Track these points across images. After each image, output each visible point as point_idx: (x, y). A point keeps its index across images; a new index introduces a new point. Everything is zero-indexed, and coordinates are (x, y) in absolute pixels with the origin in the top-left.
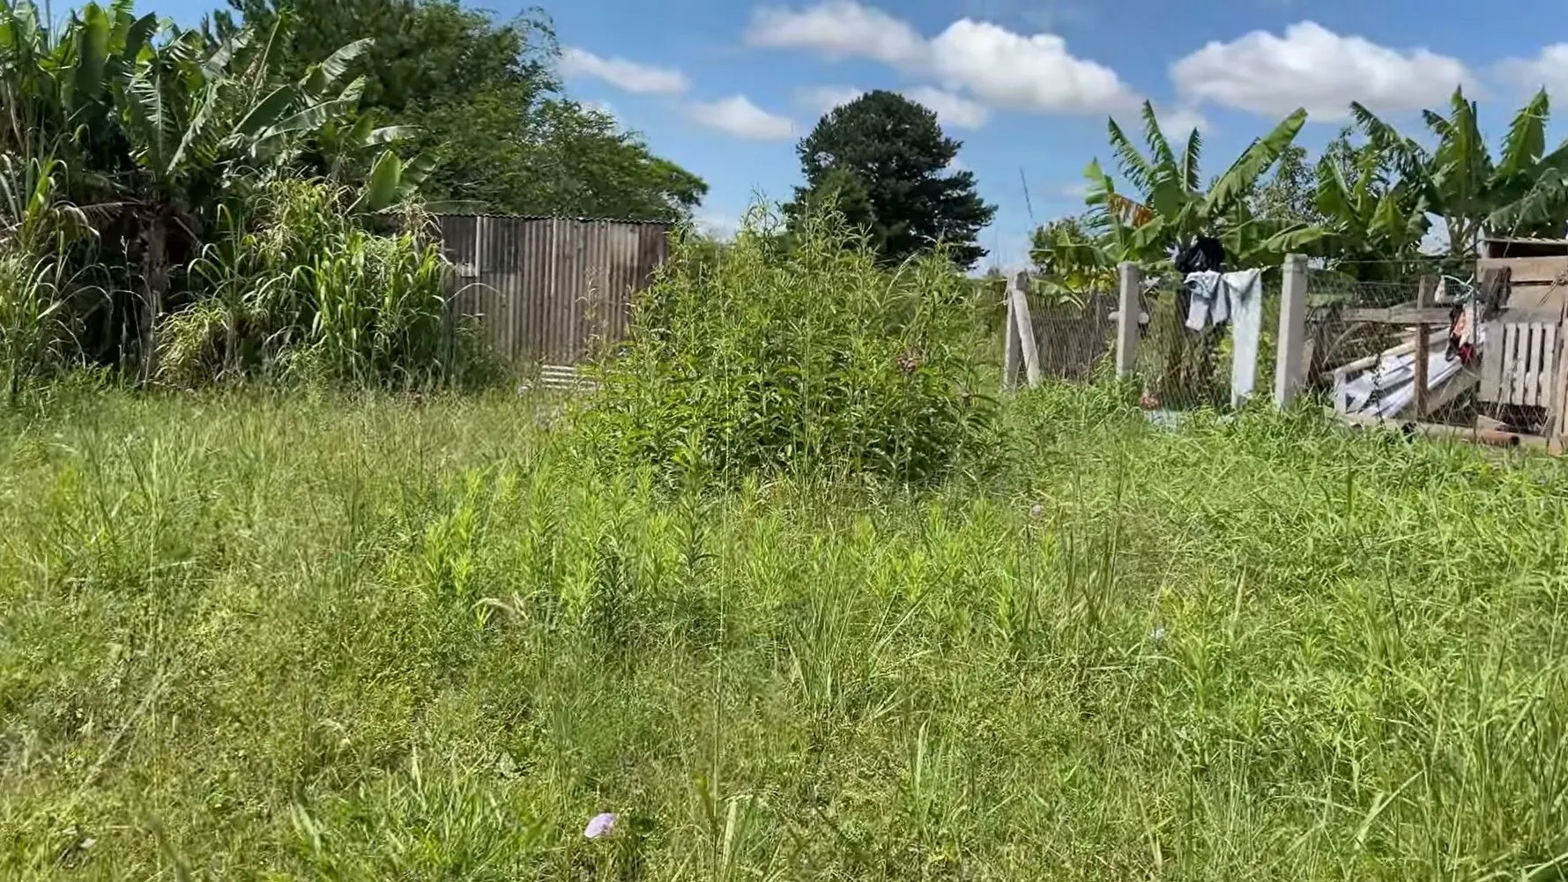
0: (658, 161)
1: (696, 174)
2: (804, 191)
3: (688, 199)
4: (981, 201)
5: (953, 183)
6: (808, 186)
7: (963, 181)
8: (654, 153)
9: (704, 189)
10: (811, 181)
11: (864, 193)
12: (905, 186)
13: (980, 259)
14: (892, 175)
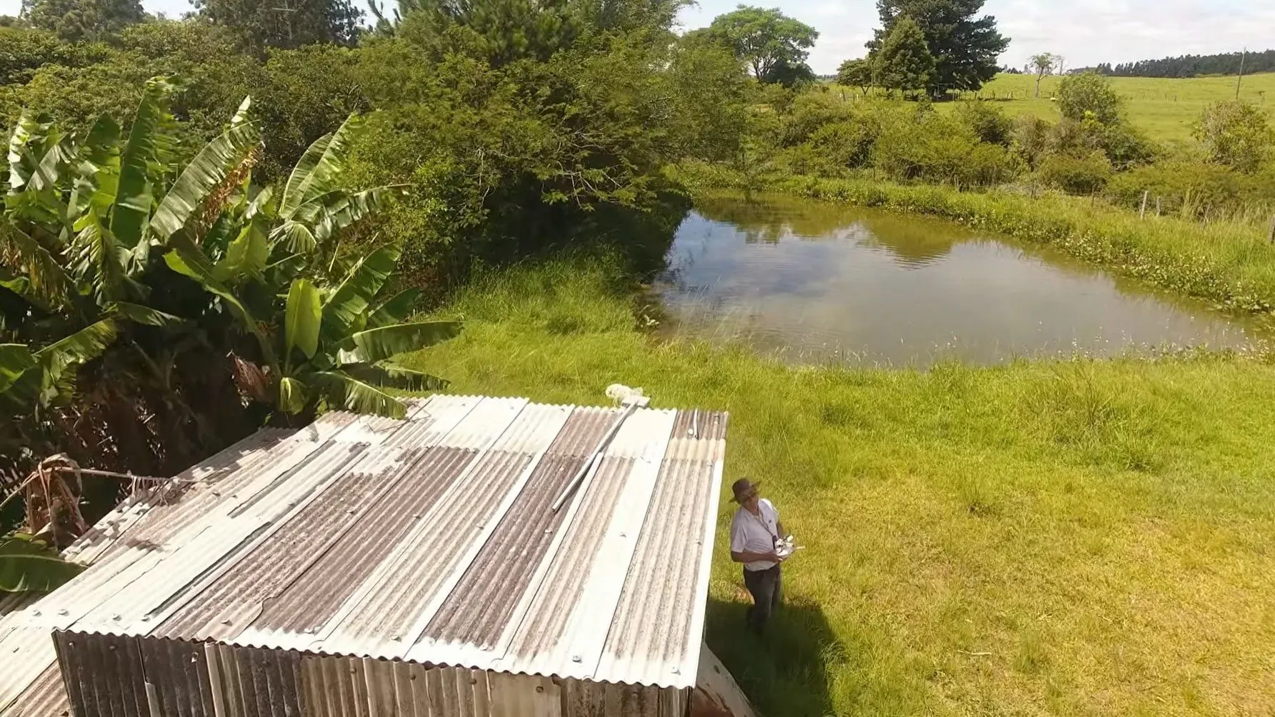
0: (788, 19)
1: (811, 25)
2: (881, 32)
3: (806, 43)
4: (1000, 35)
5: (981, 24)
6: (883, 29)
7: (988, 22)
8: (784, 15)
9: (816, 35)
10: (885, 26)
11: (922, 35)
12: (949, 27)
13: (998, 74)
14: (939, 21)
